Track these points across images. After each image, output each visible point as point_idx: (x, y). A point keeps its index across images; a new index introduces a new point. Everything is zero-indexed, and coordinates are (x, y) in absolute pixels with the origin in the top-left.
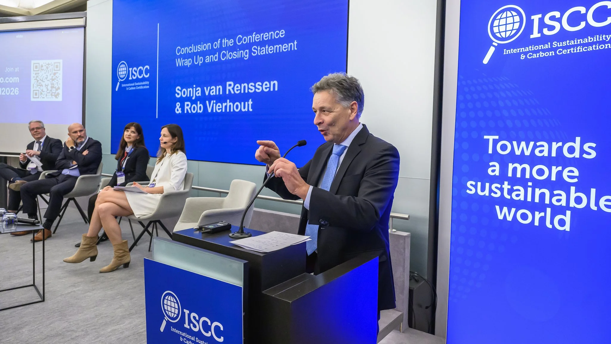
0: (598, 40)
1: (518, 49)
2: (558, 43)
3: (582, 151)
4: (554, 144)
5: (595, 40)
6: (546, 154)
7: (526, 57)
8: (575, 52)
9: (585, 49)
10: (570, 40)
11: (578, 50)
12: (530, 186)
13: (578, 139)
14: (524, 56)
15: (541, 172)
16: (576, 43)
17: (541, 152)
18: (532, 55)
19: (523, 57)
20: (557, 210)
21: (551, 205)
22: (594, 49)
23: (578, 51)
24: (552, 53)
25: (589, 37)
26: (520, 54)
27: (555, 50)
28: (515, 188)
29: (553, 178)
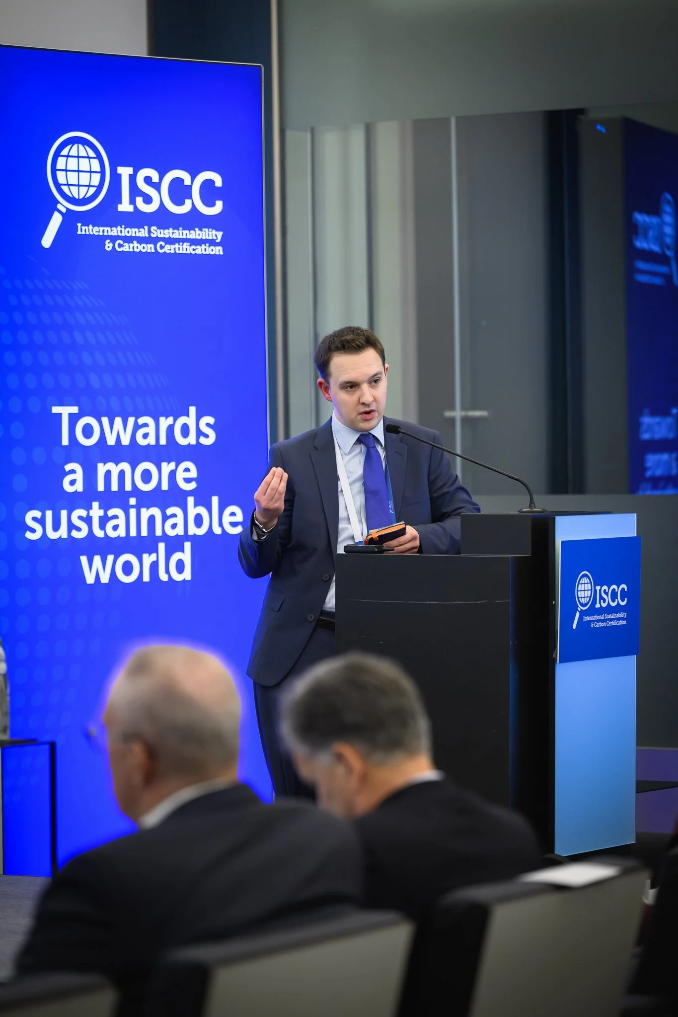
0: (207, 238)
1: (101, 229)
2: (158, 231)
3: (199, 433)
4: (162, 419)
5: (204, 238)
6: (151, 440)
7: (114, 247)
8: (181, 252)
9: (194, 250)
10: (173, 229)
11: (185, 249)
12: (133, 506)
13: (192, 410)
14: (111, 245)
15: (146, 476)
16: (181, 237)
17: (145, 436)
18: (122, 246)
19: (108, 246)
20: (174, 545)
21: (165, 537)
22: (204, 253)
23: (185, 252)
24: (149, 248)
25: (197, 229)
26: (104, 238)
27: (154, 241)
28: (111, 513)
29: (165, 487)
